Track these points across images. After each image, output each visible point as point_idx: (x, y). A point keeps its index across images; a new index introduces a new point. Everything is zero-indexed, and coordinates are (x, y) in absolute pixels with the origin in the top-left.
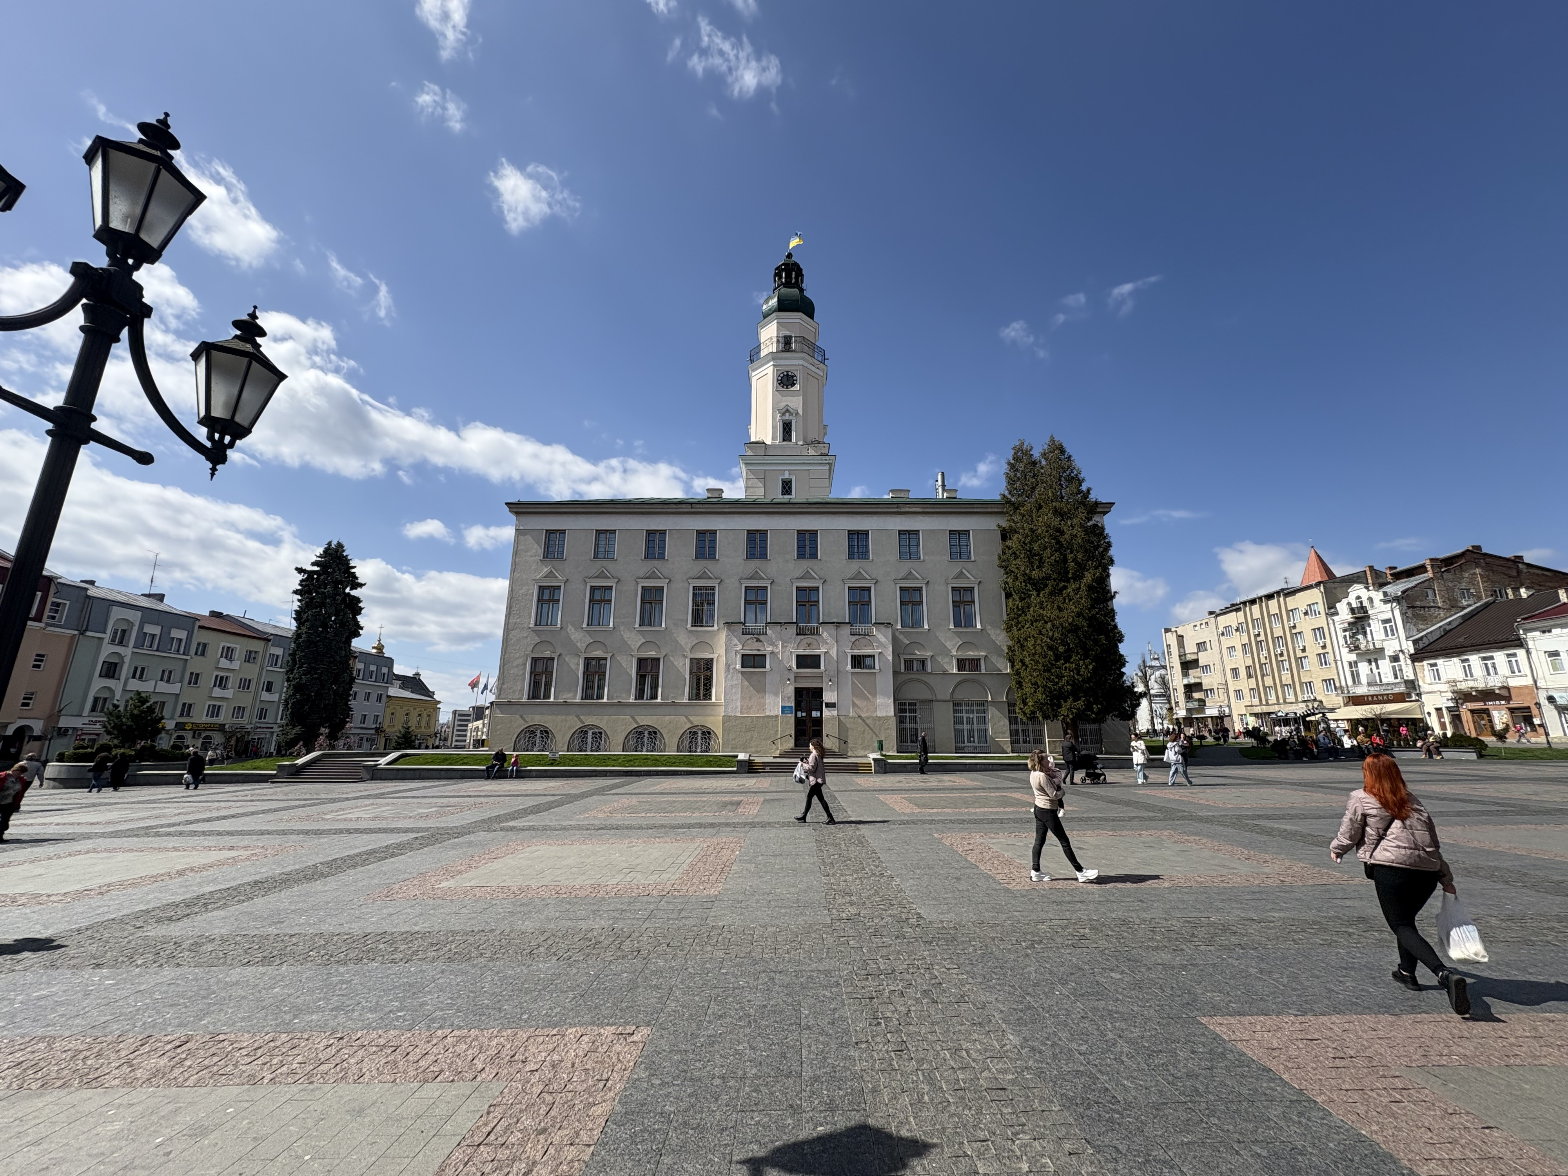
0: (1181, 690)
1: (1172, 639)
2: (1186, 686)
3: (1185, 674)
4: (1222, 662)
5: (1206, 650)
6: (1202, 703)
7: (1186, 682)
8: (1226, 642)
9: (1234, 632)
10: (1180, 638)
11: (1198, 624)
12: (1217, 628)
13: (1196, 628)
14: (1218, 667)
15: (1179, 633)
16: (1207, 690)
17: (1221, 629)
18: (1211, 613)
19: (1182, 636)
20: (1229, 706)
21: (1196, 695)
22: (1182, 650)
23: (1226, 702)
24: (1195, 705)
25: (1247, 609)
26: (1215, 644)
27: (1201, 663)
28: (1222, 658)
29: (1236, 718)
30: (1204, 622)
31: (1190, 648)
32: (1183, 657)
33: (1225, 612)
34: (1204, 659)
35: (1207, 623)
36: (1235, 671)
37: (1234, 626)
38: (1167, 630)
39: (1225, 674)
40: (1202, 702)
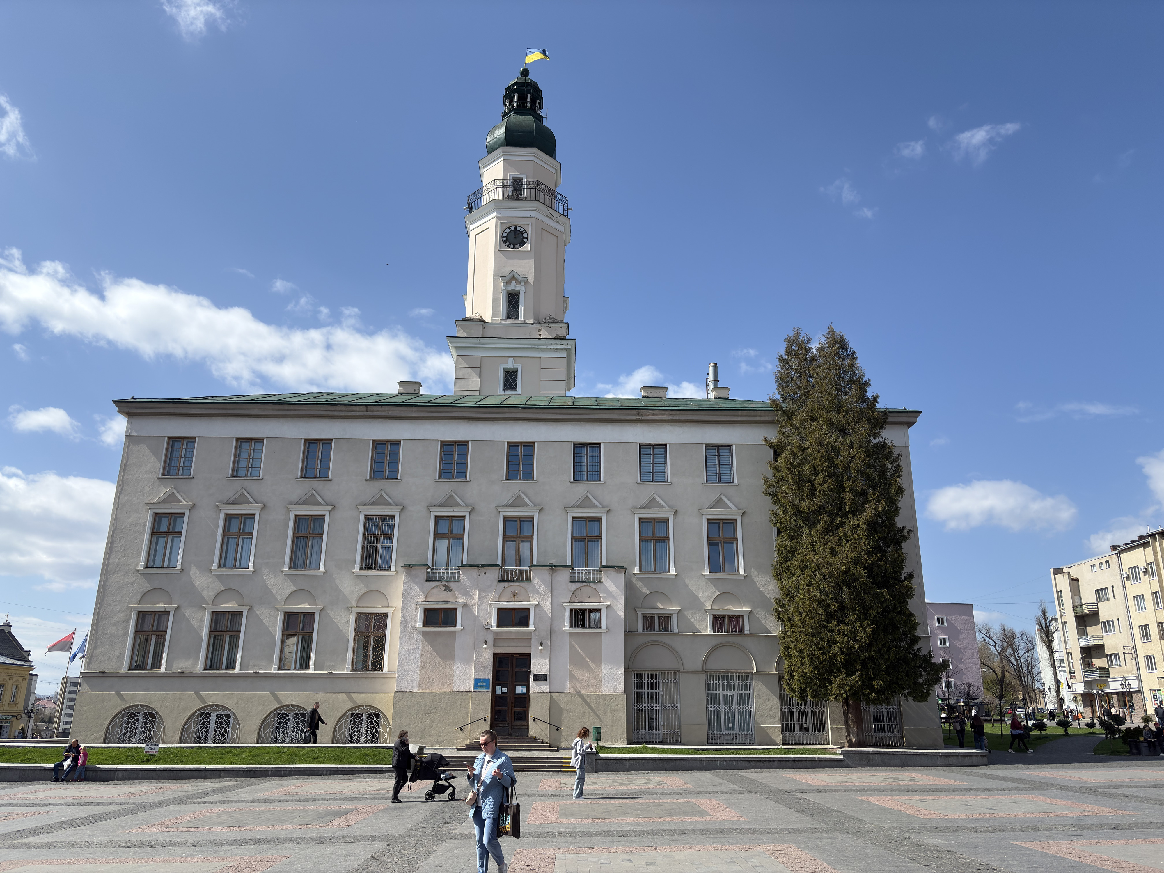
0: (1077, 655)
1: (1063, 583)
2: (1082, 649)
3: (1082, 633)
4: (1129, 616)
5: (1108, 600)
6: (1104, 674)
7: (1083, 643)
8: (1134, 589)
9: (1142, 574)
10: (1074, 582)
11: (1097, 562)
12: (1121, 569)
13: (1095, 569)
14: (1124, 622)
16: (1111, 655)
17: (1126, 570)
18: (1114, 548)
19: (1077, 580)
20: (1139, 678)
21: (1098, 662)
22: (1077, 599)
23: (1135, 672)
24: (1095, 676)
25: (1157, 543)
26: (1119, 590)
27: (1103, 617)
28: (1128, 611)
29: (1147, 695)
30: (1103, 561)
31: (1088, 596)
32: (1078, 609)
33: (1131, 546)
34: (1105, 612)
35: (1107, 562)
36: (1145, 629)
37: (1142, 565)
38: (1058, 571)
39: (1132, 633)
40: (1105, 672)
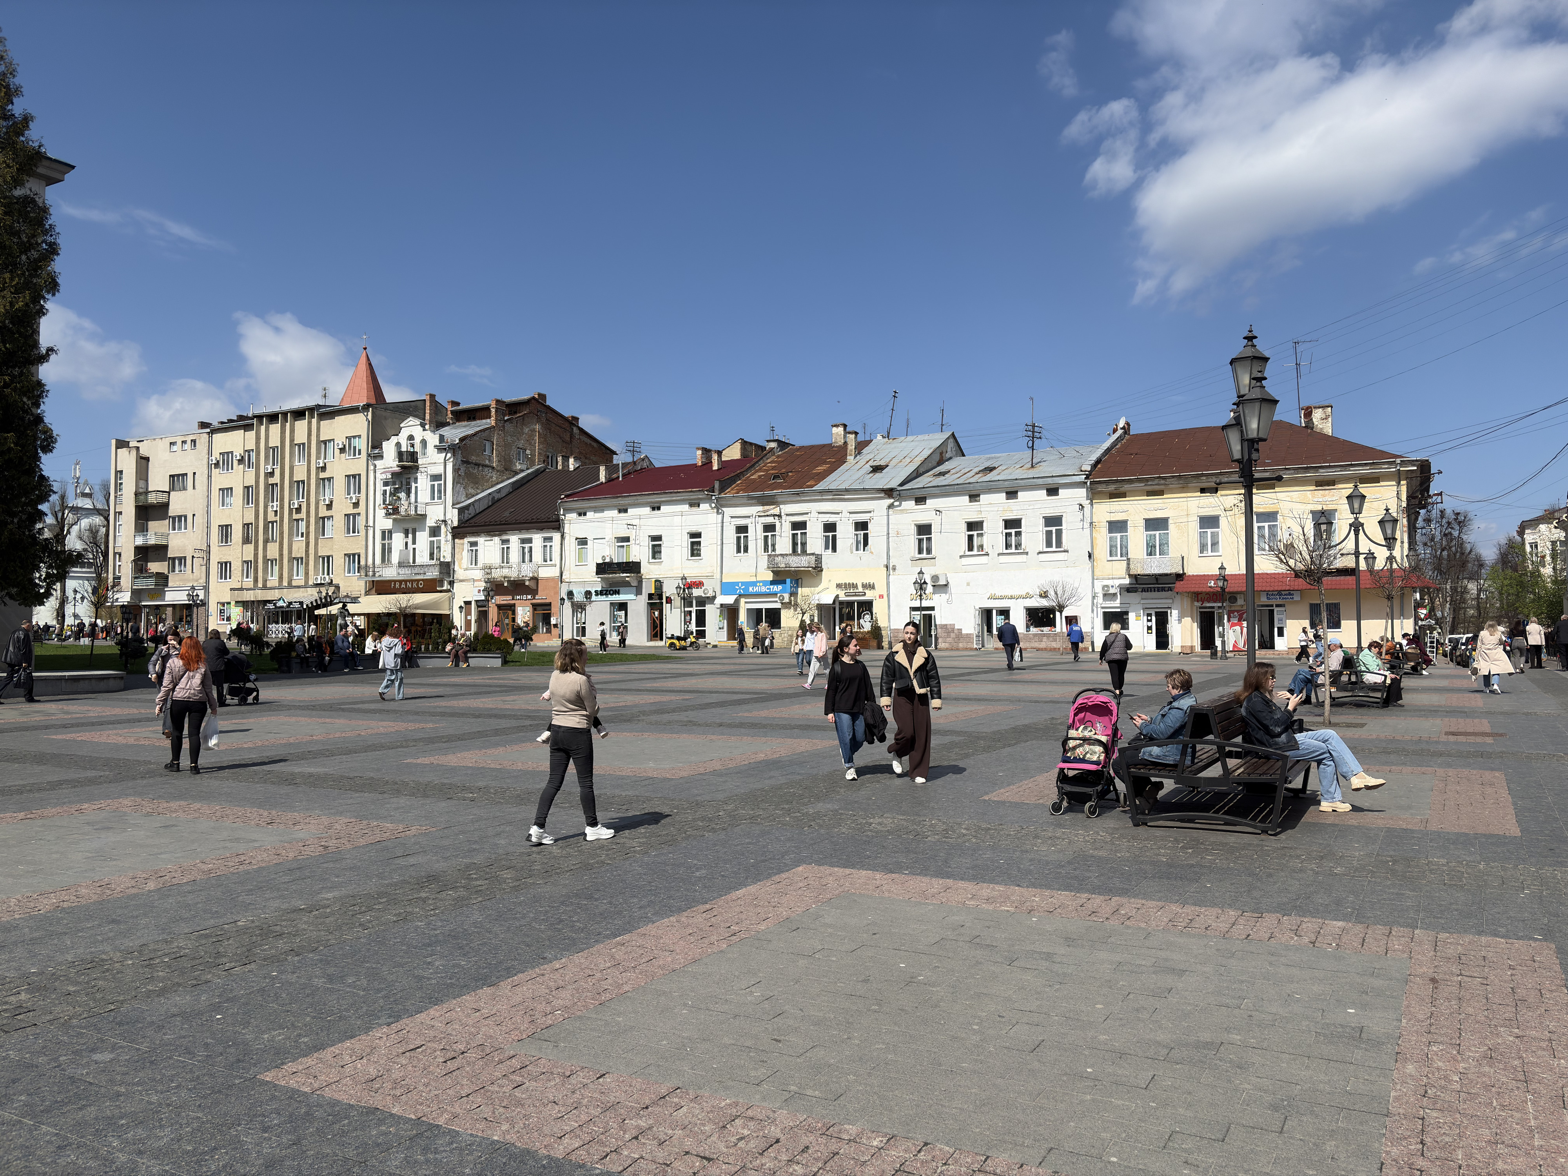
0: (129, 555)
1: (127, 461)
2: (138, 549)
3: (141, 527)
4: (208, 513)
5: (185, 489)
6: (161, 581)
7: (140, 541)
8: (221, 479)
9: (235, 463)
10: (143, 462)
11: (179, 440)
12: (210, 453)
13: (175, 448)
14: (200, 520)
15: (144, 452)
16: (174, 559)
17: (216, 455)
18: (203, 425)
19: (147, 459)
20: (206, 588)
21: (155, 567)
22: (142, 484)
23: (202, 581)
24: (149, 584)
25: (263, 428)
26: (201, 480)
27: (173, 510)
28: (209, 505)
29: (213, 608)
30: (189, 439)
31: (158, 481)
32: (142, 497)
33: (227, 427)
34: (178, 504)
35: (194, 442)
36: (225, 531)
37: (238, 452)
38: (122, 444)
39: (208, 534)
